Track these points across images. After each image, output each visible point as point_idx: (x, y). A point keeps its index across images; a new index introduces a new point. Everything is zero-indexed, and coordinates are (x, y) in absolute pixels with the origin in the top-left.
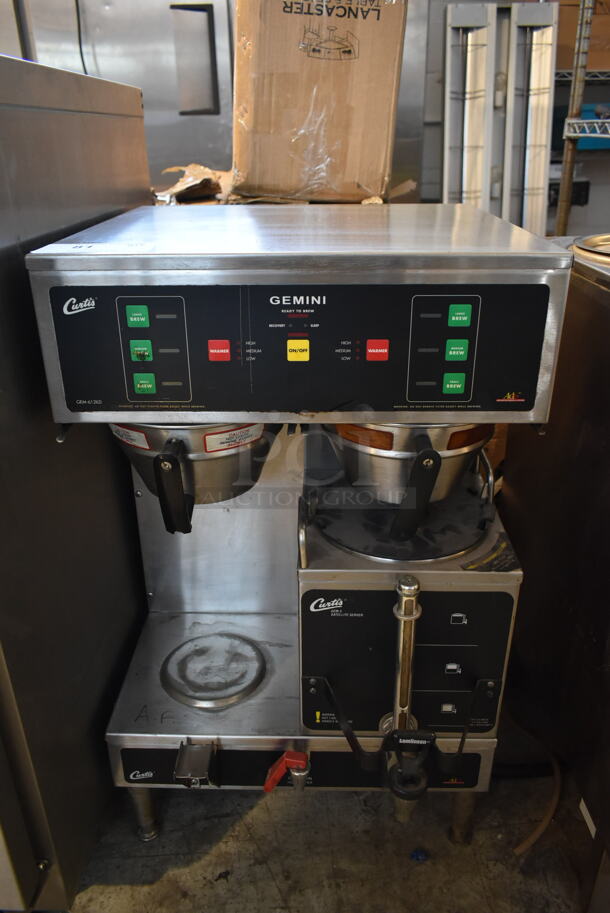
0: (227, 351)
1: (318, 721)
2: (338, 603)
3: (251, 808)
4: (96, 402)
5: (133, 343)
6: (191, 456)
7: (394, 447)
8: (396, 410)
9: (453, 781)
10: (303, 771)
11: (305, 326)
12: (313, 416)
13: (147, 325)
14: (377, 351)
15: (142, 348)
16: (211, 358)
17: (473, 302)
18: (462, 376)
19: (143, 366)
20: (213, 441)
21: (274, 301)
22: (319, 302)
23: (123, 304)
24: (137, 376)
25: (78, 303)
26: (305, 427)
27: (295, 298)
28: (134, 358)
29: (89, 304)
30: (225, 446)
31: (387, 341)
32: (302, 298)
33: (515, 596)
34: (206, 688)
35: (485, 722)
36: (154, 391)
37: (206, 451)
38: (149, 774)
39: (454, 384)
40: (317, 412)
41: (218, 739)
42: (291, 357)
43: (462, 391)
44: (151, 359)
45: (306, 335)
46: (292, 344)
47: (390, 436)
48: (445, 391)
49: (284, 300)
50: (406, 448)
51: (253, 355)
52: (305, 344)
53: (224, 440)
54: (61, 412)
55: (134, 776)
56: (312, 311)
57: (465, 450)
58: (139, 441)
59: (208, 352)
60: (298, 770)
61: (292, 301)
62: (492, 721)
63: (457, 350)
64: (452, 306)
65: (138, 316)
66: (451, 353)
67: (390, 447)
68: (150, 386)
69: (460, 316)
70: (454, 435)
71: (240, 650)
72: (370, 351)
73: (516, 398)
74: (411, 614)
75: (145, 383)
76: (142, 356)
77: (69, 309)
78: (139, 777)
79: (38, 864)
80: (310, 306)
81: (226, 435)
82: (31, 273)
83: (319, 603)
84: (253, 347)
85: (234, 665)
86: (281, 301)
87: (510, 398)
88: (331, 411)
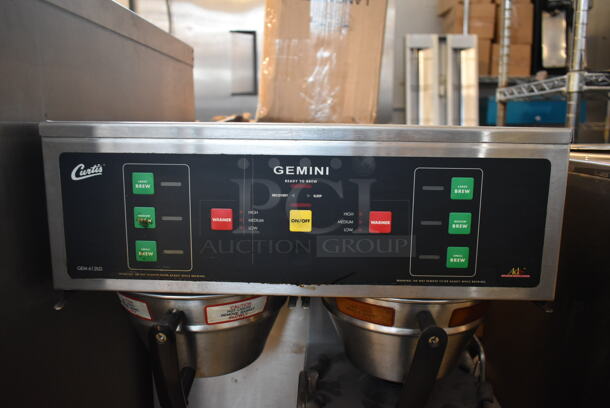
0: (230, 220)
4: (97, 269)
5: (137, 209)
6: (194, 328)
7: (396, 322)
8: (399, 284)
11: (308, 196)
12: (314, 289)
13: (152, 192)
14: (380, 223)
15: (145, 215)
16: (213, 227)
17: (475, 175)
18: (466, 250)
19: (145, 233)
20: (215, 313)
21: (277, 170)
22: (322, 173)
23: (130, 171)
24: (139, 243)
25: (85, 169)
26: (306, 300)
27: (299, 168)
28: (137, 225)
29: (97, 170)
30: (226, 318)
31: (389, 213)
32: (305, 168)
36: (155, 259)
37: (207, 323)
39: (457, 257)
40: (319, 285)
42: (293, 228)
43: (466, 266)
44: (153, 226)
45: (308, 205)
46: (294, 214)
47: (391, 311)
48: (448, 266)
49: (287, 170)
50: (406, 325)
51: (256, 224)
52: (307, 214)
53: (226, 313)
54: (62, 280)
56: (315, 181)
57: (463, 328)
58: (142, 310)
59: (210, 221)
61: (295, 171)
63: (459, 223)
64: (454, 179)
65: (144, 183)
66: (454, 226)
67: (391, 324)
68: (151, 254)
69: (462, 188)
70: (456, 312)
72: (373, 222)
73: (521, 273)
75: (147, 250)
76: (145, 223)
77: (77, 175)
80: (313, 177)
81: (227, 307)
82: (44, 140)
84: (256, 216)
86: (285, 170)
87: (515, 273)
88: (333, 284)
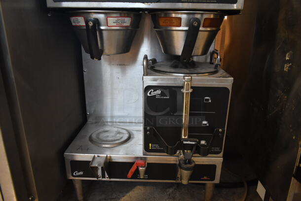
1: (150, 148)
2: (159, 92)
3: (124, 196)
6: (102, 28)
7: (182, 24)
8: (183, 2)
9: (205, 178)
10: (144, 167)
12: (150, 5)
30: (115, 24)
33: (230, 88)
34: (107, 141)
35: (218, 149)
37: (108, 26)
38: (81, 173)
40: (151, 3)
41: (110, 156)
47: (180, 19)
53: (115, 21)
54: (50, 2)
55: (75, 174)
60: (142, 167)
62: (221, 149)
67: (180, 26)
70: (205, 19)
71: (121, 131)
74: (188, 90)
78: (77, 174)
79: (29, 197)
81: (116, 19)
83: (151, 92)
85: (118, 135)
88: (157, 2)
